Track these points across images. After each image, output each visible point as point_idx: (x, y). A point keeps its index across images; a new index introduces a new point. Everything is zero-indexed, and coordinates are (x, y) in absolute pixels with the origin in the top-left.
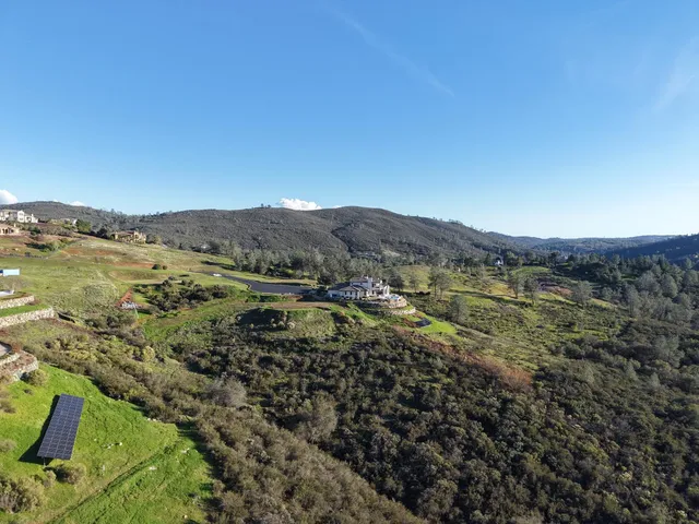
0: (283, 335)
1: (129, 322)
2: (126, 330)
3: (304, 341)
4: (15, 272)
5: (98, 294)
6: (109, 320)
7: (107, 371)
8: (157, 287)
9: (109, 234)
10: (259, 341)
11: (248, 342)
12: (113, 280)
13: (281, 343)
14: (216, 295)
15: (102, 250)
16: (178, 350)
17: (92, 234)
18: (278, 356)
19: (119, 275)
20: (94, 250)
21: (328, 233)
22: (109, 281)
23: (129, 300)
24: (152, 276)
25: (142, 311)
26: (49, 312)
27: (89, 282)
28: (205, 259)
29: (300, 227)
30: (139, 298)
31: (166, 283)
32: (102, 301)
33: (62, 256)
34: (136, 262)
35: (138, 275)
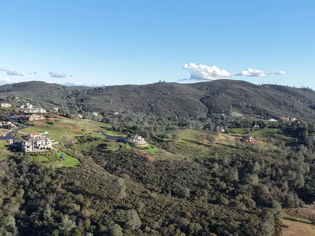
0: (107, 150)
1: (73, 146)
2: (72, 147)
3: (110, 151)
4: (47, 133)
5: (66, 139)
6: (69, 145)
7: (68, 152)
8: (81, 137)
9: (69, 116)
10: (100, 151)
11: (97, 151)
12: (70, 135)
13: (104, 151)
14: (95, 140)
15: (67, 124)
16: (82, 152)
17: (63, 116)
18: (102, 154)
19: (72, 133)
20: (65, 124)
21: (197, 100)
22: (69, 135)
23: (74, 140)
24: (80, 133)
25: (76, 143)
26: (57, 143)
27: (64, 135)
28: (102, 126)
29: (179, 97)
30: (76, 140)
31: (84, 136)
32: (67, 140)
33: (56, 126)
34: (77, 128)
35: (77, 133)
